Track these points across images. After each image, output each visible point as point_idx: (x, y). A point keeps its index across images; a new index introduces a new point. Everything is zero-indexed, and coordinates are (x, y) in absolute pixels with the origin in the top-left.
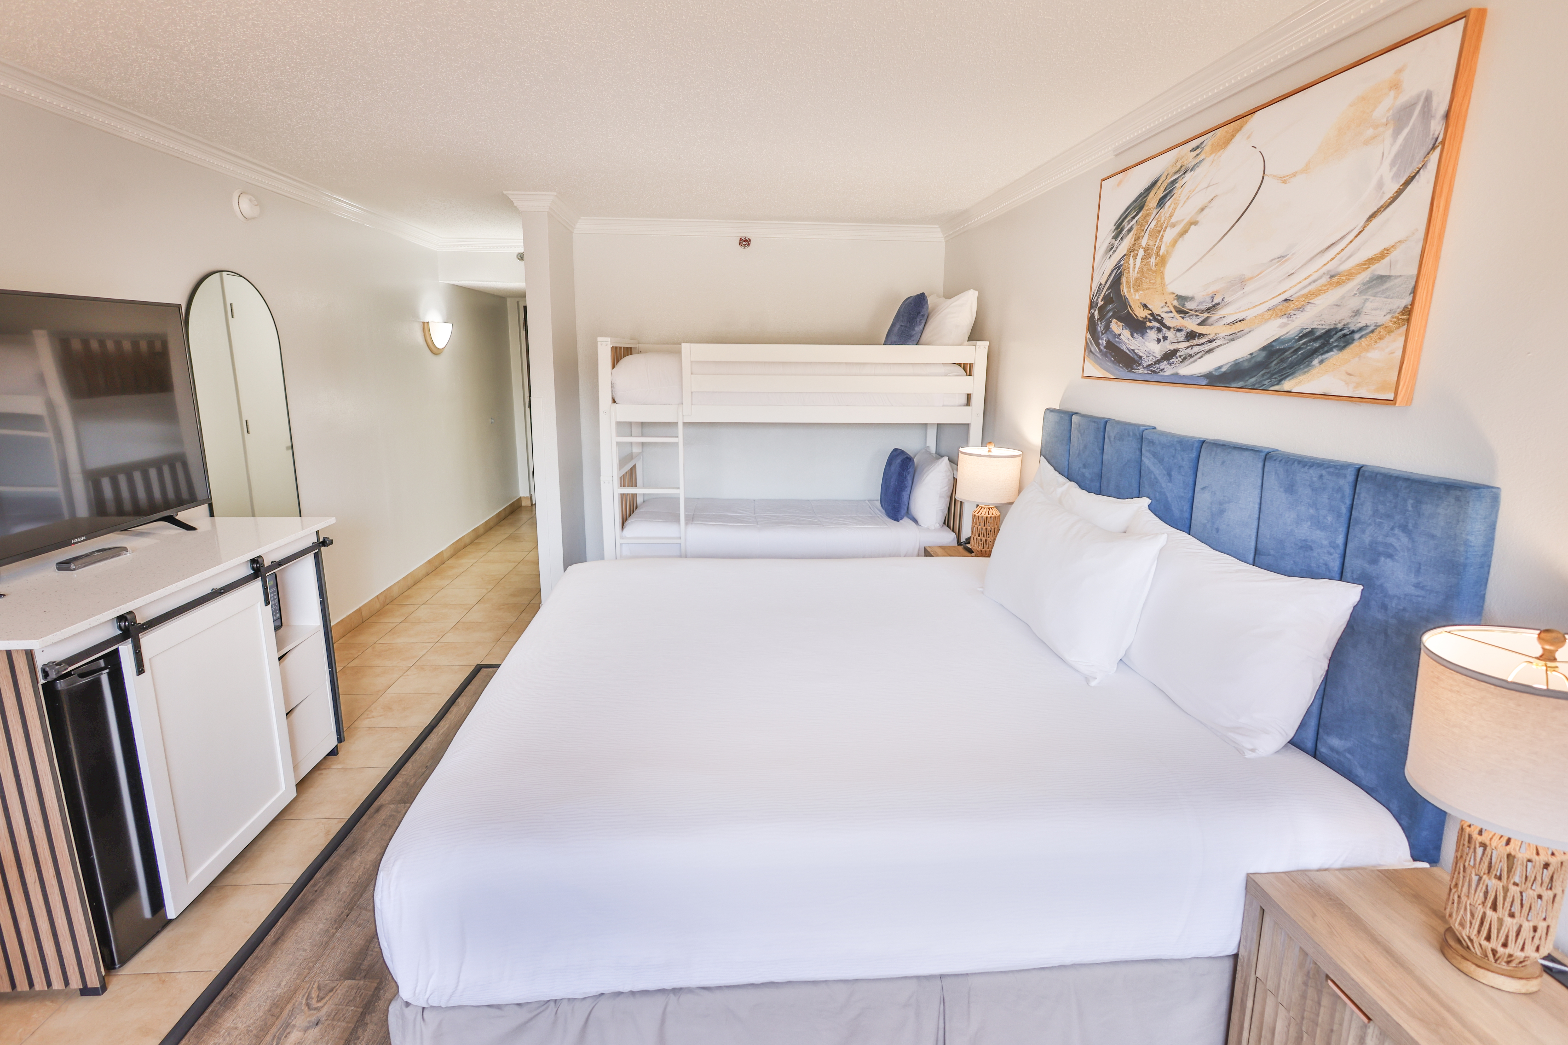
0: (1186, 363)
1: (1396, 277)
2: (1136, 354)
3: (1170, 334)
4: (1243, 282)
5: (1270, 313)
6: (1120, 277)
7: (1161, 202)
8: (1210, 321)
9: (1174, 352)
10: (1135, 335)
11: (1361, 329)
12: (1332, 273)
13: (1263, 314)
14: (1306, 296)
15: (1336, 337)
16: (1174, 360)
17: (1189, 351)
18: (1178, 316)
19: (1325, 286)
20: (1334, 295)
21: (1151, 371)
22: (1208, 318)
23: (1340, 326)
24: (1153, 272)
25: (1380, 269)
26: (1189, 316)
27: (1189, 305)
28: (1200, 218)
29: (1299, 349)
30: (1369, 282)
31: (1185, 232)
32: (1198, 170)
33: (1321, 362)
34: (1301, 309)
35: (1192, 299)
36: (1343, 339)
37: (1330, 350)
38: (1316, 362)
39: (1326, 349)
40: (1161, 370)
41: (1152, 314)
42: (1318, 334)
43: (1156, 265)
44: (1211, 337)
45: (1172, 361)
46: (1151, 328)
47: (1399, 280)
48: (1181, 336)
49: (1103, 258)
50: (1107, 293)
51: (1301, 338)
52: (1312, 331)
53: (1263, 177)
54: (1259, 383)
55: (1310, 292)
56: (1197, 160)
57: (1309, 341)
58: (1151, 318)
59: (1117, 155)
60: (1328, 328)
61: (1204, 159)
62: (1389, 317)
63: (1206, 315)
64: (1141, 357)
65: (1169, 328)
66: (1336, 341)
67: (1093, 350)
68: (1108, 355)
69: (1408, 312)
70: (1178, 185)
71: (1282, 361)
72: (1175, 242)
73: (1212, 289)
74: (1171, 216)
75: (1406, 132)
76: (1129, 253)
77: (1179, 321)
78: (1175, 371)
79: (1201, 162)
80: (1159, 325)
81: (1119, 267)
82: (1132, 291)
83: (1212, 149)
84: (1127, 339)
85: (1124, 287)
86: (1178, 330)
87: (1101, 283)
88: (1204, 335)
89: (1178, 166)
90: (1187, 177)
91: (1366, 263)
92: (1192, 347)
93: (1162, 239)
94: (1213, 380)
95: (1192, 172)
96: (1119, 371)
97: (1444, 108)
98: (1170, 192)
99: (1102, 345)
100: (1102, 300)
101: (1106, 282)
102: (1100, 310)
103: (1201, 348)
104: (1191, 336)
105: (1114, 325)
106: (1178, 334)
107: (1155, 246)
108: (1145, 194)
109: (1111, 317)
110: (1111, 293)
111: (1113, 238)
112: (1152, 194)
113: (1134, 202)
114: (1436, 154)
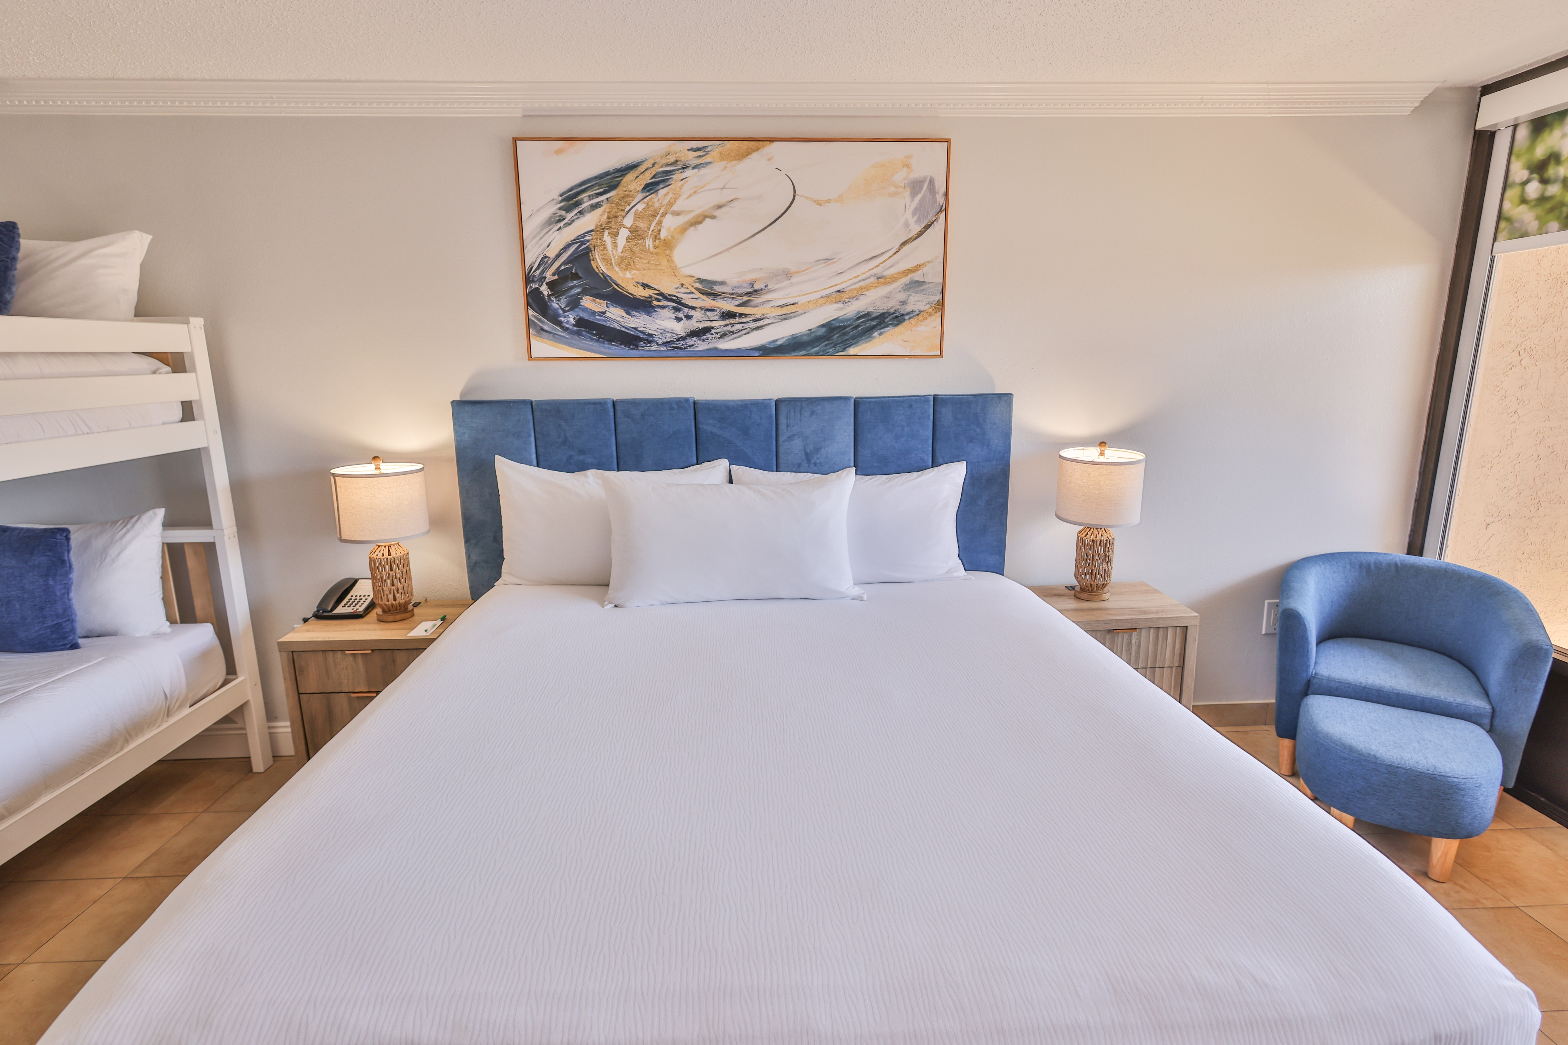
0: (727, 338)
1: (929, 283)
2: (641, 332)
3: (697, 314)
4: (788, 275)
5: (824, 299)
6: (588, 253)
7: (650, 188)
8: (752, 303)
9: (707, 330)
10: (634, 313)
11: (909, 313)
12: (879, 276)
13: (817, 300)
14: (858, 289)
15: (889, 318)
16: (708, 336)
17: (729, 328)
18: (705, 297)
19: (874, 284)
20: (883, 291)
21: (673, 347)
22: (749, 301)
23: (892, 311)
24: (651, 253)
25: (917, 276)
26: (723, 298)
27: (718, 289)
28: (717, 213)
29: (859, 326)
30: (909, 284)
31: (697, 222)
32: (703, 171)
33: (880, 334)
34: (856, 298)
35: (722, 283)
36: (895, 320)
37: (887, 326)
38: (876, 334)
39: (883, 326)
40: (690, 346)
41: (661, 294)
42: (874, 315)
43: (655, 247)
44: (757, 316)
45: (705, 337)
46: (663, 307)
47: (931, 284)
48: (715, 315)
49: (542, 229)
50: (563, 268)
51: (859, 318)
52: (868, 314)
53: (794, 196)
54: (823, 351)
55: (861, 287)
56: (700, 161)
57: (868, 321)
58: (661, 298)
59: (524, 116)
60: (882, 312)
61: (710, 163)
62: (928, 306)
63: (746, 298)
64: (651, 335)
65: (693, 308)
66: (890, 320)
67: (546, 328)
68: (584, 333)
69: (941, 304)
70: (676, 177)
71: (844, 334)
72: (683, 229)
73: (749, 277)
74: (671, 204)
75: (920, 196)
76: (600, 230)
77: (707, 302)
78: (711, 346)
79: (707, 164)
80: (675, 305)
81: (583, 243)
82: (617, 269)
83: (723, 157)
84: (616, 316)
85: (599, 263)
86: (708, 310)
87: (546, 257)
88: (747, 315)
89: (672, 159)
90: (689, 172)
91: (904, 272)
92: (733, 325)
93: (660, 223)
94: (767, 351)
95: (696, 170)
96: (611, 349)
97: (943, 190)
98: (663, 181)
99: (568, 322)
100: (554, 275)
101: (558, 256)
102: (551, 285)
103: (746, 326)
104: (728, 315)
105: (587, 302)
106: (708, 313)
107: (649, 228)
108: (617, 175)
109: (579, 294)
110: (571, 268)
111: (560, 209)
112: (630, 176)
113: (596, 178)
114: (942, 214)
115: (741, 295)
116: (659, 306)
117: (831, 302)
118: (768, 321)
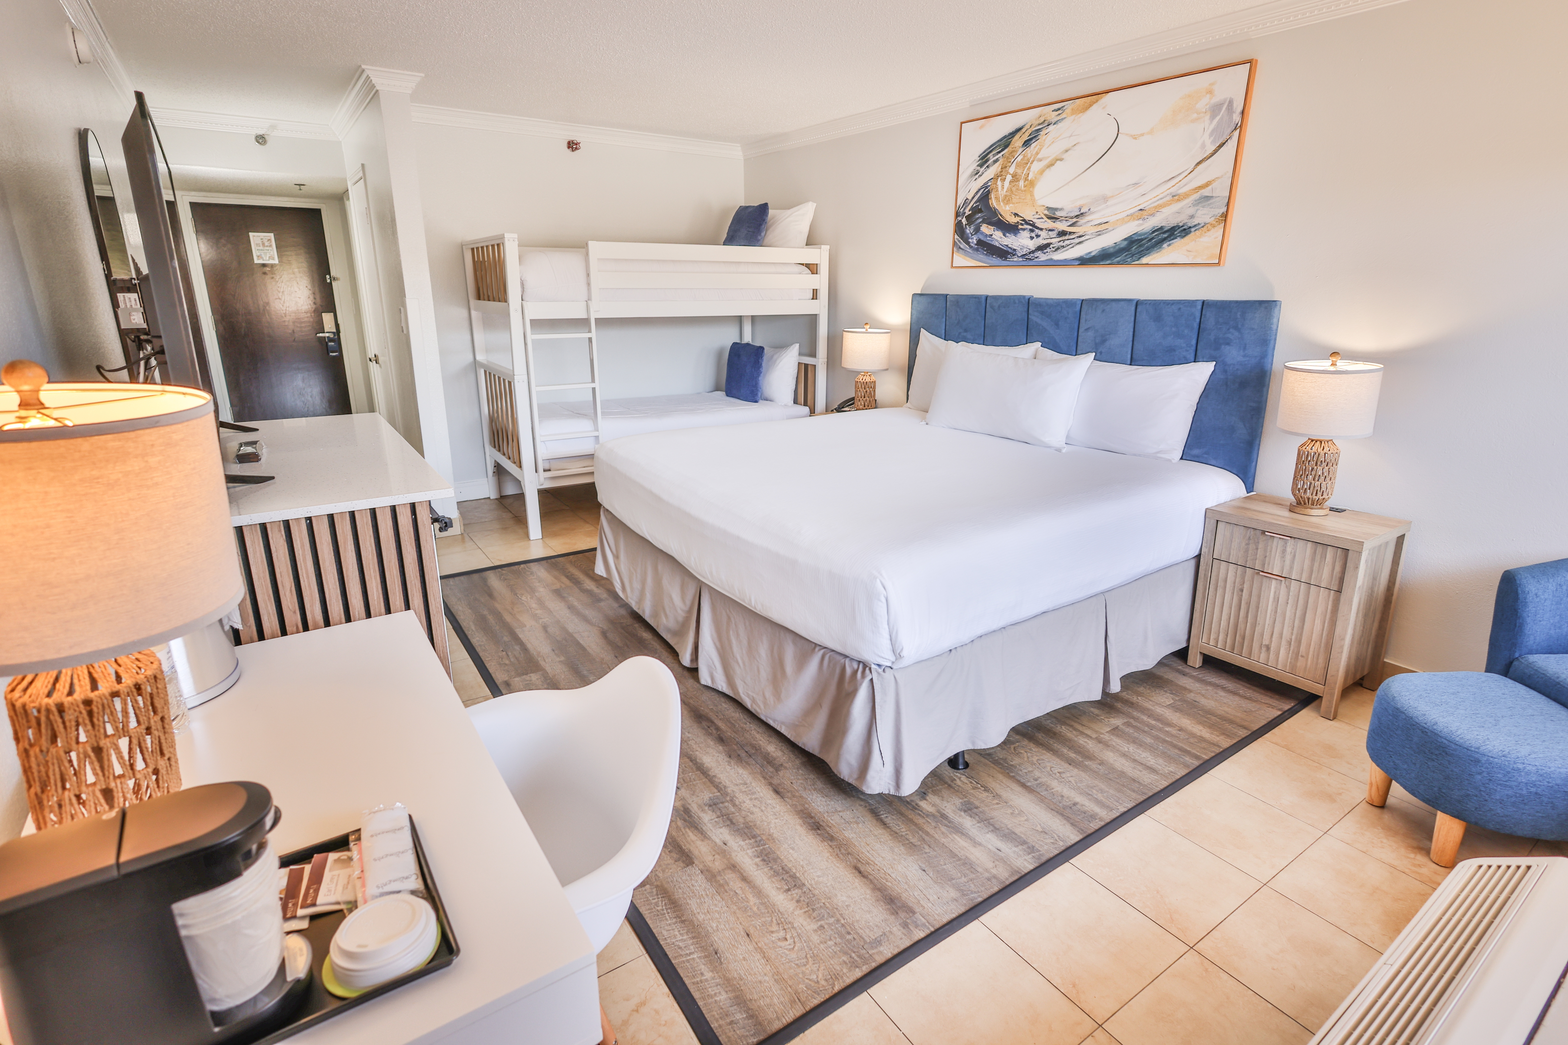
0: (1059, 251)
1: (1216, 197)
2: (1010, 248)
3: (1043, 234)
4: (1105, 199)
5: (1129, 217)
6: (988, 195)
7: (1027, 143)
8: (1079, 224)
9: (1048, 245)
10: (1008, 234)
11: (1195, 226)
12: (1174, 194)
13: (1123, 218)
14: (1155, 207)
15: (1178, 231)
16: (1048, 250)
17: (1061, 244)
18: (1049, 221)
19: (1169, 201)
20: (1175, 207)
21: (1026, 258)
22: (1077, 222)
23: (1181, 224)
24: (1022, 191)
25: (1206, 192)
26: (1060, 221)
27: (1058, 214)
28: (1065, 156)
29: (1153, 238)
30: (1198, 200)
31: (1051, 165)
32: (1060, 125)
33: (1169, 245)
34: (1153, 215)
35: (1061, 209)
36: (1184, 232)
37: (1176, 238)
38: (1165, 245)
39: (1172, 238)
40: (1036, 258)
41: (1024, 220)
42: (1166, 229)
43: (1025, 186)
44: (1081, 234)
45: (1046, 251)
46: (1024, 230)
47: (1218, 198)
48: (1053, 234)
49: (968, 180)
50: (975, 205)
51: (1153, 232)
52: (1162, 228)
53: (1118, 134)
54: (1123, 260)
55: (1158, 205)
56: (1059, 118)
57: (1160, 234)
58: (1023, 223)
59: (971, 106)
60: (1173, 225)
61: (1065, 118)
62: (1213, 219)
63: (1075, 220)
64: (1015, 250)
65: (1041, 229)
66: (1179, 233)
67: (962, 246)
68: (980, 250)
69: (1225, 216)
70: (1042, 133)
71: (1140, 246)
72: (1042, 172)
73: (1078, 204)
74: (1037, 153)
75: (1218, 118)
76: (996, 177)
77: (1050, 224)
78: (1049, 257)
79: (1063, 119)
80: (1031, 227)
81: (987, 187)
82: (1002, 204)
83: (1075, 112)
84: (998, 238)
85: (993, 201)
86: (1050, 230)
87: (967, 199)
88: (1074, 233)
89: (1042, 120)
90: (1051, 127)
91: (1196, 189)
92: (1064, 241)
93: (1029, 168)
94: (1084, 261)
95: (1055, 125)
96: (992, 260)
97: (1240, 108)
98: (1035, 137)
99: (972, 243)
100: (969, 211)
101: (973, 198)
102: (968, 218)
103: (1072, 241)
104: (1062, 234)
105: (984, 228)
106: (1050, 232)
107: (1023, 173)
108: (1010, 137)
109: (980, 223)
110: (978, 205)
111: (978, 166)
112: (1017, 137)
113: (998, 141)
114: (1237, 133)
115: (1072, 218)
116: (1022, 229)
117: (1134, 219)
118: (1087, 237)
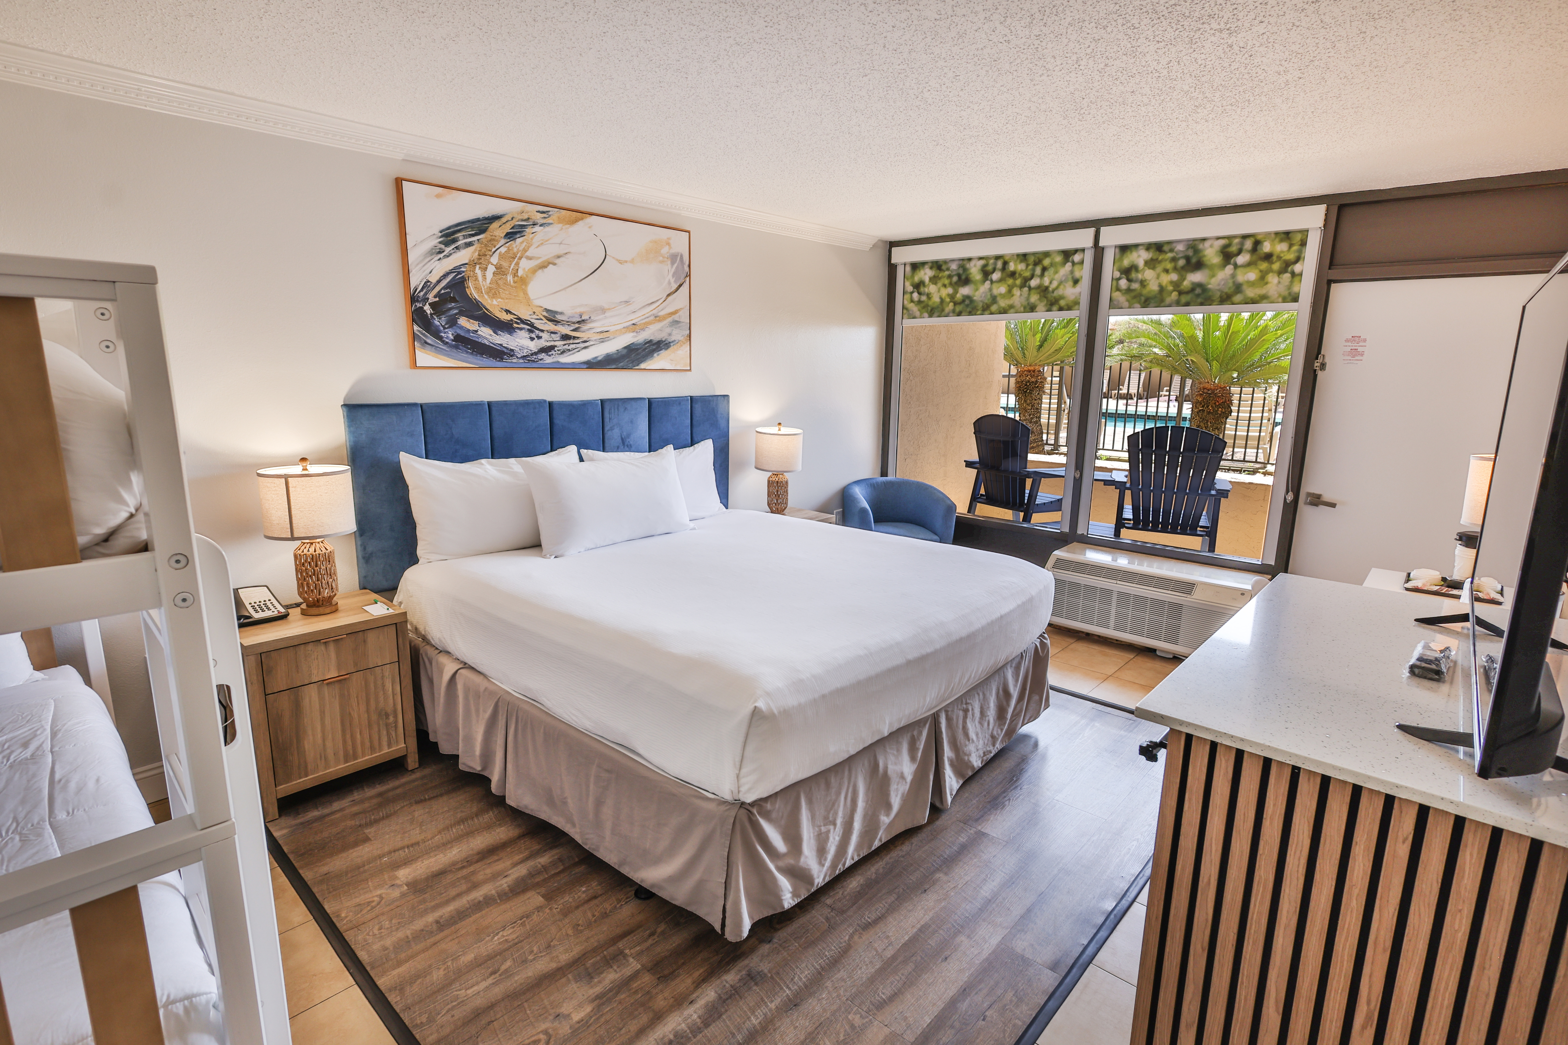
0: (565, 355)
2: (505, 347)
3: (545, 336)
4: (603, 310)
5: (626, 330)
6: (463, 282)
7: (511, 236)
8: (581, 329)
9: (552, 348)
10: (500, 332)
11: (673, 342)
12: (656, 315)
13: (621, 330)
14: (644, 324)
15: (662, 344)
16: (553, 352)
17: (566, 347)
18: (550, 323)
19: (653, 321)
20: (658, 326)
21: (528, 360)
22: (579, 327)
23: (663, 340)
24: (512, 286)
25: (676, 317)
26: (562, 325)
27: (559, 317)
28: (557, 261)
29: (646, 349)
31: (543, 266)
32: (547, 229)
33: (658, 355)
34: (643, 329)
35: (561, 313)
36: (666, 346)
37: (661, 350)
38: (655, 355)
39: (659, 349)
40: (541, 360)
41: (519, 319)
42: (654, 342)
43: (515, 282)
44: (585, 339)
45: (550, 353)
46: (521, 329)
47: (684, 324)
48: (557, 337)
49: (424, 258)
50: (443, 291)
51: (646, 343)
52: (651, 341)
53: (606, 255)
54: (626, 366)
55: (646, 322)
56: (545, 221)
57: (651, 345)
58: (519, 321)
59: (403, 160)
60: (658, 340)
61: (552, 224)
62: (683, 337)
63: (577, 325)
64: (512, 350)
65: (542, 331)
66: (663, 346)
67: (429, 341)
68: (461, 347)
69: (689, 337)
70: (529, 230)
71: (638, 354)
72: (534, 271)
73: (579, 310)
74: (525, 250)
75: (676, 265)
76: (472, 264)
77: (551, 326)
78: (555, 360)
79: (550, 224)
80: (529, 328)
81: (459, 273)
82: (486, 296)
83: (561, 221)
84: (486, 334)
85: (472, 291)
86: (552, 333)
87: (429, 281)
88: (578, 338)
89: (526, 217)
90: (537, 228)
91: (669, 314)
92: (569, 344)
93: (517, 264)
94: (592, 365)
95: (542, 228)
96: (482, 361)
97: (688, 263)
98: (519, 232)
99: (447, 338)
100: (435, 297)
101: (439, 281)
102: (432, 305)
103: (578, 345)
104: (565, 337)
105: (463, 321)
106: (552, 335)
107: (510, 267)
108: (485, 222)
109: (456, 314)
110: (449, 293)
111: (440, 243)
112: (495, 225)
113: (469, 222)
114: (688, 279)
115: (574, 323)
116: (518, 328)
117: (629, 332)
118: (592, 343)
